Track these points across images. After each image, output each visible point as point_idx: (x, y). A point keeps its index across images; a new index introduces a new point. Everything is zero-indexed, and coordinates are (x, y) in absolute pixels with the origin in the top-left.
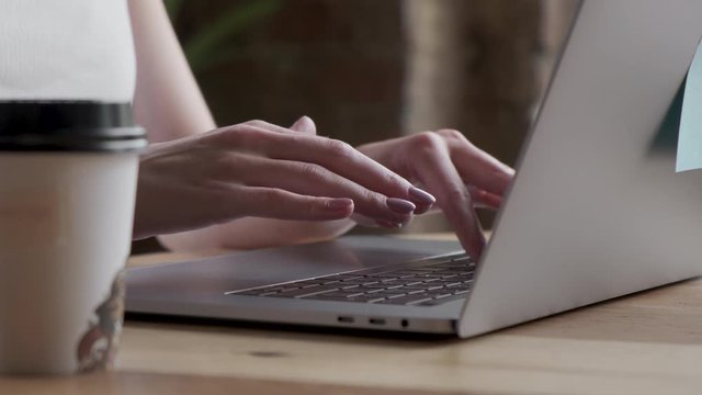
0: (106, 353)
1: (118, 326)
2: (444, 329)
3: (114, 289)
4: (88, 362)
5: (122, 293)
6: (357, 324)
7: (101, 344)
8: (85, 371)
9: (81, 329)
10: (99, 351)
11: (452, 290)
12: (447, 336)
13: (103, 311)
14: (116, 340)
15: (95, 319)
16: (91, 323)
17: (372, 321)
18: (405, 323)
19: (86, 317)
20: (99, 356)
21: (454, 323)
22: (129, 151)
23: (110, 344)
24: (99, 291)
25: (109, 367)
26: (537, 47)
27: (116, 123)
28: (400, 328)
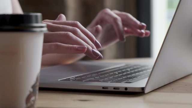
0: (34, 101)
1: (37, 92)
3: (37, 80)
4: (29, 105)
6: (109, 90)
7: (33, 98)
9: (27, 93)
13: (34, 87)
15: (31, 90)
18: (126, 89)
19: (29, 89)
20: (32, 103)
21: (143, 89)
22: (41, 31)
23: (35, 98)
28: (124, 90)
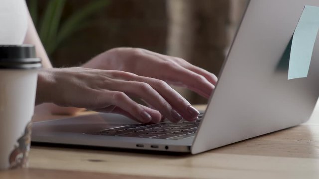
0: (22, 159)
1: (28, 148)
2: (185, 150)
3: (27, 131)
4: (14, 164)
5: (30, 133)
6: (144, 148)
7: (20, 156)
8: (13, 168)
9: (11, 149)
10: (19, 159)
11: (186, 132)
12: (186, 153)
13: (21, 141)
14: (27, 154)
15: (18, 144)
16: (16, 146)
17: (152, 146)
18: (167, 147)
19: (13, 144)
20: (19, 161)
21: (189, 148)
22: (33, 68)
23: (24, 156)
24: (20, 132)
25: (24, 166)
26: (228, 22)
27: (28, 56)
28: (164, 149)
